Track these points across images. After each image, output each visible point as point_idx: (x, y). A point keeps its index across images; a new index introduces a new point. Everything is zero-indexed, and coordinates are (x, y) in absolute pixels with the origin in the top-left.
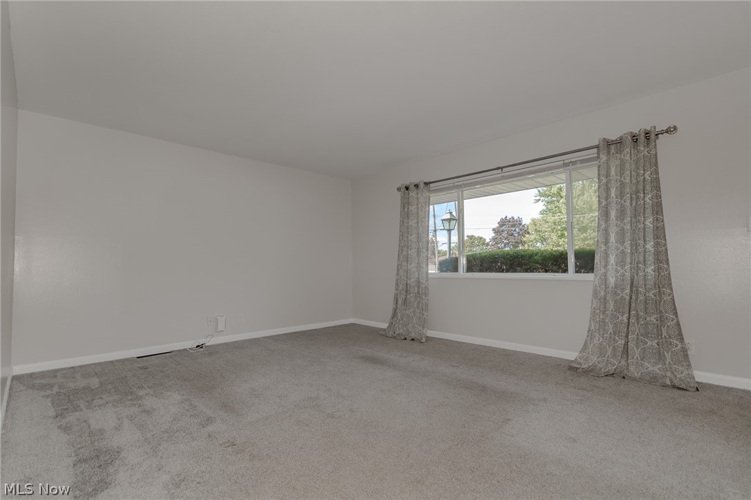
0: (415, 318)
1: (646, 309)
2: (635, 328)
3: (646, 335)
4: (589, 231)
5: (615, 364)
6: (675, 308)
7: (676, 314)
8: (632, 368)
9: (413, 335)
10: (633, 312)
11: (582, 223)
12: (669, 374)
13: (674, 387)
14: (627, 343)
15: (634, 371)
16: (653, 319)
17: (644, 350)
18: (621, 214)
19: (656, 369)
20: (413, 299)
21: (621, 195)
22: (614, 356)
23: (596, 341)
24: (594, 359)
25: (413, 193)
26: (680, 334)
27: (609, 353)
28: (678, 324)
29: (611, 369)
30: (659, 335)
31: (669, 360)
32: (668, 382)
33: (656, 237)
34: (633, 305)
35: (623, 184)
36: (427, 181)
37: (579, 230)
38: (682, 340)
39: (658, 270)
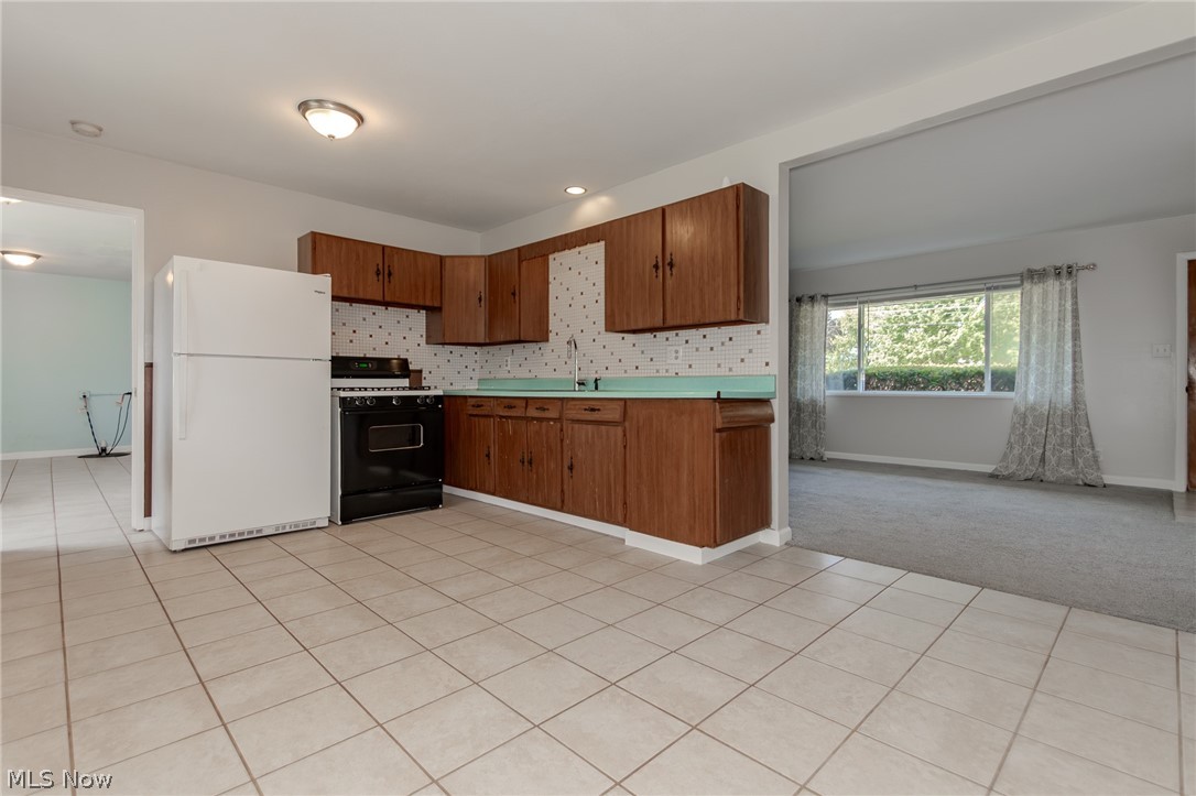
0: (809, 438)
1: (1062, 422)
2: (1053, 440)
3: (1062, 445)
4: (940, 332)
5: (1031, 471)
6: (1088, 422)
7: (1088, 426)
8: (1048, 473)
9: (809, 455)
10: (1051, 426)
11: (931, 320)
12: (1081, 476)
13: (1086, 485)
14: (1044, 453)
15: (1049, 476)
16: (1068, 431)
17: (1059, 458)
18: (1043, 339)
19: (1070, 473)
20: (807, 418)
21: (1043, 321)
22: (1032, 463)
23: (1016, 452)
24: (1013, 467)
25: (806, 308)
26: (1092, 443)
27: (1027, 462)
28: (1090, 435)
29: (1029, 474)
30: (1073, 444)
31: (1081, 465)
32: (1081, 483)
33: (1074, 360)
34: (1051, 419)
35: (1044, 312)
36: (824, 293)
37: (926, 331)
38: (1093, 448)
39: (1075, 389)
